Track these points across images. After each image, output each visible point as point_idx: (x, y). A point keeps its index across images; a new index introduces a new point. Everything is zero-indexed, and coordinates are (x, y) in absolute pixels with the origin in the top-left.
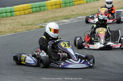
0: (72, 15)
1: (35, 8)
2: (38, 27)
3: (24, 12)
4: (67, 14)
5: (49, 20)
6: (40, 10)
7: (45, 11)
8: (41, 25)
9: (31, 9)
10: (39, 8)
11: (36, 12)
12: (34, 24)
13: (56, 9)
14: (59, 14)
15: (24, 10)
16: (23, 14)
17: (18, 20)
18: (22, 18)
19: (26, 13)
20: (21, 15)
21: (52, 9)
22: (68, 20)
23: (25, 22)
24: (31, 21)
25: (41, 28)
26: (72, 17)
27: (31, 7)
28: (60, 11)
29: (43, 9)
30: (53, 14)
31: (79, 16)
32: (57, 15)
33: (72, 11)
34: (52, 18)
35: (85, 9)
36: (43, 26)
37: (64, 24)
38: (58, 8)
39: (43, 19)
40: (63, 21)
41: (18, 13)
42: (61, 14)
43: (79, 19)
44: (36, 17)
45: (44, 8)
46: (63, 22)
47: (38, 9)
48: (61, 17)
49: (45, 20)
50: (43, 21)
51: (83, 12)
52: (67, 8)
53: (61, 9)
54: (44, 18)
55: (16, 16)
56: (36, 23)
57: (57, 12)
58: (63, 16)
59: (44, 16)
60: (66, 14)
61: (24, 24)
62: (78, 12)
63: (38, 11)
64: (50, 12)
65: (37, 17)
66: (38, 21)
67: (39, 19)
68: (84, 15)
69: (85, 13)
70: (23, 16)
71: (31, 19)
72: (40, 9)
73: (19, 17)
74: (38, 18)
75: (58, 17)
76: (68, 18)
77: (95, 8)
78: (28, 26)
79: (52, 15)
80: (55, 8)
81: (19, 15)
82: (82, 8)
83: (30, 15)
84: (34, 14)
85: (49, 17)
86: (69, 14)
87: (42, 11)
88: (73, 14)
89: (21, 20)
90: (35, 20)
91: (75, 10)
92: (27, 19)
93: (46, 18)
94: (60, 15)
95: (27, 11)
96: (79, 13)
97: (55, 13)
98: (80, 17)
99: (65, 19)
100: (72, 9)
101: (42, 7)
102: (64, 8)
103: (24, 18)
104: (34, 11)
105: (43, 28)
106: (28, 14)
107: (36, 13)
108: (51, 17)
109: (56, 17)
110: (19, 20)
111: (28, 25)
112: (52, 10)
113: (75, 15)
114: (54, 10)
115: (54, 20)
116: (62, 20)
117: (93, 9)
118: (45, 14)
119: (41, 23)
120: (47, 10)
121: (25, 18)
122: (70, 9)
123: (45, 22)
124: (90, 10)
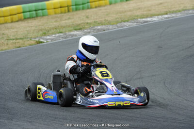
0: (88, 23)
1: (29, 11)
2: (32, 42)
3: (12, 19)
4: (79, 22)
5: (50, 32)
6: (37, 16)
7: (44, 17)
8: (37, 39)
9: (22, 14)
10: (34, 12)
11: (31, 18)
12: (27, 38)
13: (62, 14)
14: (67, 21)
15: (10, 15)
17: (1, 32)
18: (8, 28)
19: (14, 20)
21: (55, 13)
22: (80, 31)
23: (12, 34)
24: (22, 33)
25: (39, 45)
26: (86, 26)
28: (68, 17)
29: (41, 14)
30: (56, 21)
31: (97, 26)
32: (63, 23)
33: (87, 17)
34: (56, 29)
35: (107, 15)
36: (41, 40)
37: (74, 37)
38: (65, 13)
39: (41, 30)
40: (72, 33)
41: (1, 20)
42: (69, 22)
43: (98, 30)
44: (29, 27)
45: (43, 13)
46: (73, 36)
47: (33, 14)
48: (69, 26)
49: (44, 31)
50: (41, 33)
51: (103, 19)
52: (78, 12)
53: (70, 14)
54: (43, 27)
56: (30, 37)
57: (64, 19)
58: (73, 24)
59: (43, 25)
60: (77, 22)
63: (33, 17)
64: (52, 18)
65: (31, 27)
66: (33, 33)
67: (34, 30)
68: (105, 25)
69: (107, 20)
72: (36, 14)
73: (3, 25)
74: (33, 28)
75: (64, 27)
76: (80, 29)
77: (123, 12)
78: (18, 41)
79: (55, 23)
80: (60, 12)
81: (3, 23)
82: (102, 12)
83: (20, 23)
84: (26, 22)
85: (50, 27)
86: (82, 22)
87: (40, 16)
88: (89, 21)
89: (6, 32)
90: (28, 31)
91: (91, 16)
92: (16, 30)
93: (46, 27)
94: (68, 24)
95: (16, 17)
96: (97, 20)
97: (61, 20)
98: (99, 28)
99: (76, 30)
100: (87, 14)
101: (41, 11)
102: (75, 13)
103: (11, 28)
104: (27, 17)
105: (41, 44)
106: (17, 21)
107: (30, 21)
108: (53, 26)
109: (61, 26)
110: (4, 30)
111: (17, 39)
112: (56, 15)
113: (91, 23)
114: (59, 15)
115: (58, 31)
116: (70, 31)
118: (44, 22)
119: (38, 37)
120: (47, 15)
121: (13, 28)
122: (83, 14)
123: (45, 34)
124: (115, 15)
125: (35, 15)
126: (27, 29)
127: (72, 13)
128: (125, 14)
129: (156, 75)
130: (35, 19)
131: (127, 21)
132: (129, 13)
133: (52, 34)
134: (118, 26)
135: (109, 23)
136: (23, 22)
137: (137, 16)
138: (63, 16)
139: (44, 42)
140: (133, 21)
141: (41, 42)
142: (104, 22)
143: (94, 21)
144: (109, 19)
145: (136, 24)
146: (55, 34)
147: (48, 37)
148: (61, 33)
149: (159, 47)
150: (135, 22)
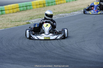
1: (23, 7)
2: (25, 23)
3: (13, 11)
5: (34, 18)
6: (27, 9)
7: (31, 10)
8: (27, 22)
9: (19, 8)
10: (25, 7)
11: (23, 10)
12: (22, 21)
13: (41, 8)
14: (43, 12)
15: (12, 9)
16: (12, 12)
17: (7, 18)
18: (11, 16)
19: (14, 12)
20: (10, 13)
21: (37, 8)
23: (14, 19)
24: (19, 18)
26: (54, 14)
27: (18, 7)
28: (44, 9)
29: (29, 8)
30: (37, 12)
31: (60, 14)
32: (41, 13)
33: (54, 9)
34: (37, 16)
35: (65, 8)
38: (42, 7)
41: (7, 12)
43: (60, 16)
47: (24, 8)
49: (31, 17)
50: (29, 18)
51: (63, 10)
52: (49, 7)
54: (30, 15)
55: (6, 14)
56: (23, 20)
57: (41, 11)
61: (13, 21)
62: (59, 10)
63: (25, 10)
64: (35, 10)
65: (24, 15)
67: (25, 17)
68: (64, 13)
69: (65, 11)
70: (12, 14)
71: (19, 17)
73: (8, 15)
75: (42, 15)
77: (73, 6)
79: (37, 13)
80: (39, 7)
81: (8, 14)
82: (62, 7)
84: (21, 12)
85: (34, 15)
87: (28, 9)
88: (55, 12)
89: (10, 18)
90: (22, 17)
91: (56, 9)
92: (15, 17)
93: (32, 15)
95: (15, 10)
97: (40, 11)
100: (54, 8)
101: (29, 7)
102: (47, 7)
103: (13, 16)
104: (21, 10)
106: (16, 12)
107: (23, 12)
109: (40, 15)
110: (9, 17)
111: (16, 22)
112: (37, 9)
113: (56, 13)
114: (39, 9)
115: (39, 17)
117: (72, 8)
118: (31, 12)
119: (27, 20)
120: (33, 9)
122: (52, 8)
123: (31, 19)
124: (69, 8)
125: (26, 9)
126: (22, 16)
127: (46, 7)
128: (75, 7)
129: (92, 39)
130: (26, 11)
131: (76, 11)
132: (77, 7)
133: (35, 18)
134: (71, 14)
135: (66, 12)
136: (19, 13)
137: (81, 8)
138: (41, 9)
139: (31, 23)
140: (79, 11)
141: (29, 23)
142: (63, 12)
143: (58, 11)
144: (66, 10)
145: (81, 12)
146: (37, 19)
147: (33, 20)
148: (40, 18)
149: (94, 25)
150: (80, 12)
